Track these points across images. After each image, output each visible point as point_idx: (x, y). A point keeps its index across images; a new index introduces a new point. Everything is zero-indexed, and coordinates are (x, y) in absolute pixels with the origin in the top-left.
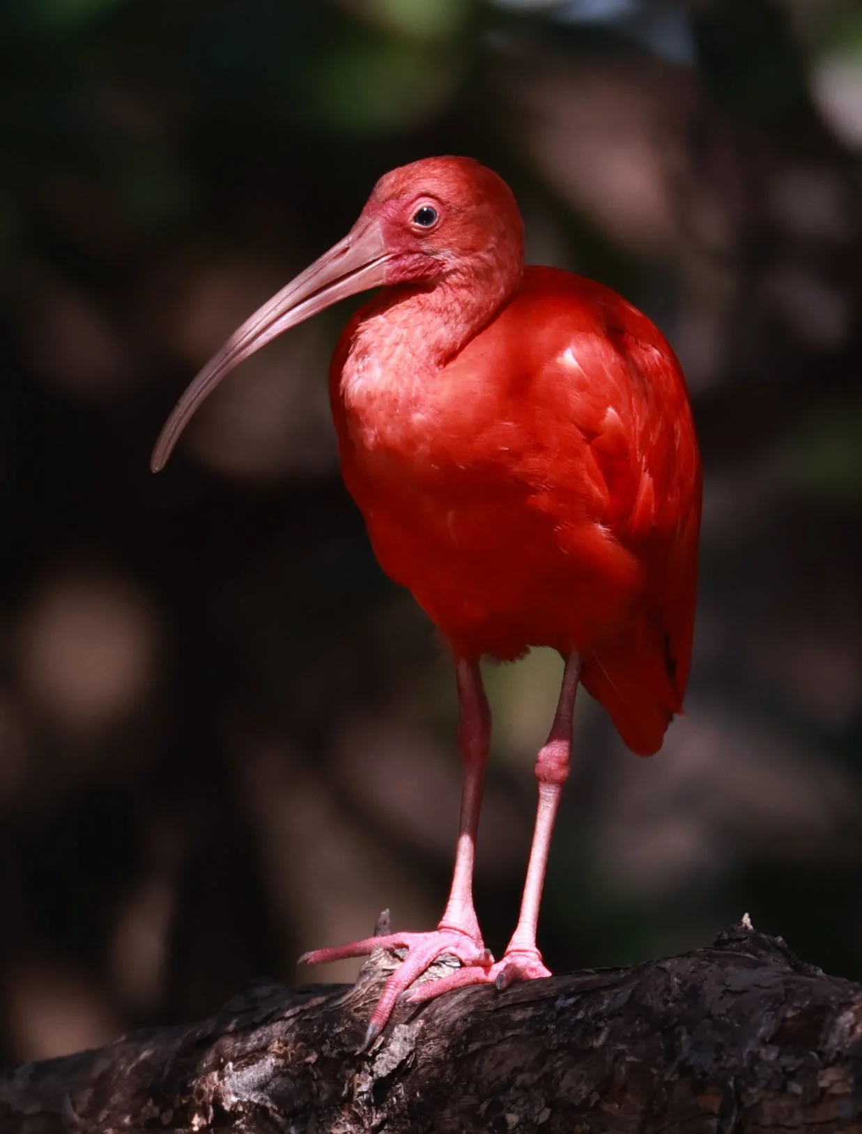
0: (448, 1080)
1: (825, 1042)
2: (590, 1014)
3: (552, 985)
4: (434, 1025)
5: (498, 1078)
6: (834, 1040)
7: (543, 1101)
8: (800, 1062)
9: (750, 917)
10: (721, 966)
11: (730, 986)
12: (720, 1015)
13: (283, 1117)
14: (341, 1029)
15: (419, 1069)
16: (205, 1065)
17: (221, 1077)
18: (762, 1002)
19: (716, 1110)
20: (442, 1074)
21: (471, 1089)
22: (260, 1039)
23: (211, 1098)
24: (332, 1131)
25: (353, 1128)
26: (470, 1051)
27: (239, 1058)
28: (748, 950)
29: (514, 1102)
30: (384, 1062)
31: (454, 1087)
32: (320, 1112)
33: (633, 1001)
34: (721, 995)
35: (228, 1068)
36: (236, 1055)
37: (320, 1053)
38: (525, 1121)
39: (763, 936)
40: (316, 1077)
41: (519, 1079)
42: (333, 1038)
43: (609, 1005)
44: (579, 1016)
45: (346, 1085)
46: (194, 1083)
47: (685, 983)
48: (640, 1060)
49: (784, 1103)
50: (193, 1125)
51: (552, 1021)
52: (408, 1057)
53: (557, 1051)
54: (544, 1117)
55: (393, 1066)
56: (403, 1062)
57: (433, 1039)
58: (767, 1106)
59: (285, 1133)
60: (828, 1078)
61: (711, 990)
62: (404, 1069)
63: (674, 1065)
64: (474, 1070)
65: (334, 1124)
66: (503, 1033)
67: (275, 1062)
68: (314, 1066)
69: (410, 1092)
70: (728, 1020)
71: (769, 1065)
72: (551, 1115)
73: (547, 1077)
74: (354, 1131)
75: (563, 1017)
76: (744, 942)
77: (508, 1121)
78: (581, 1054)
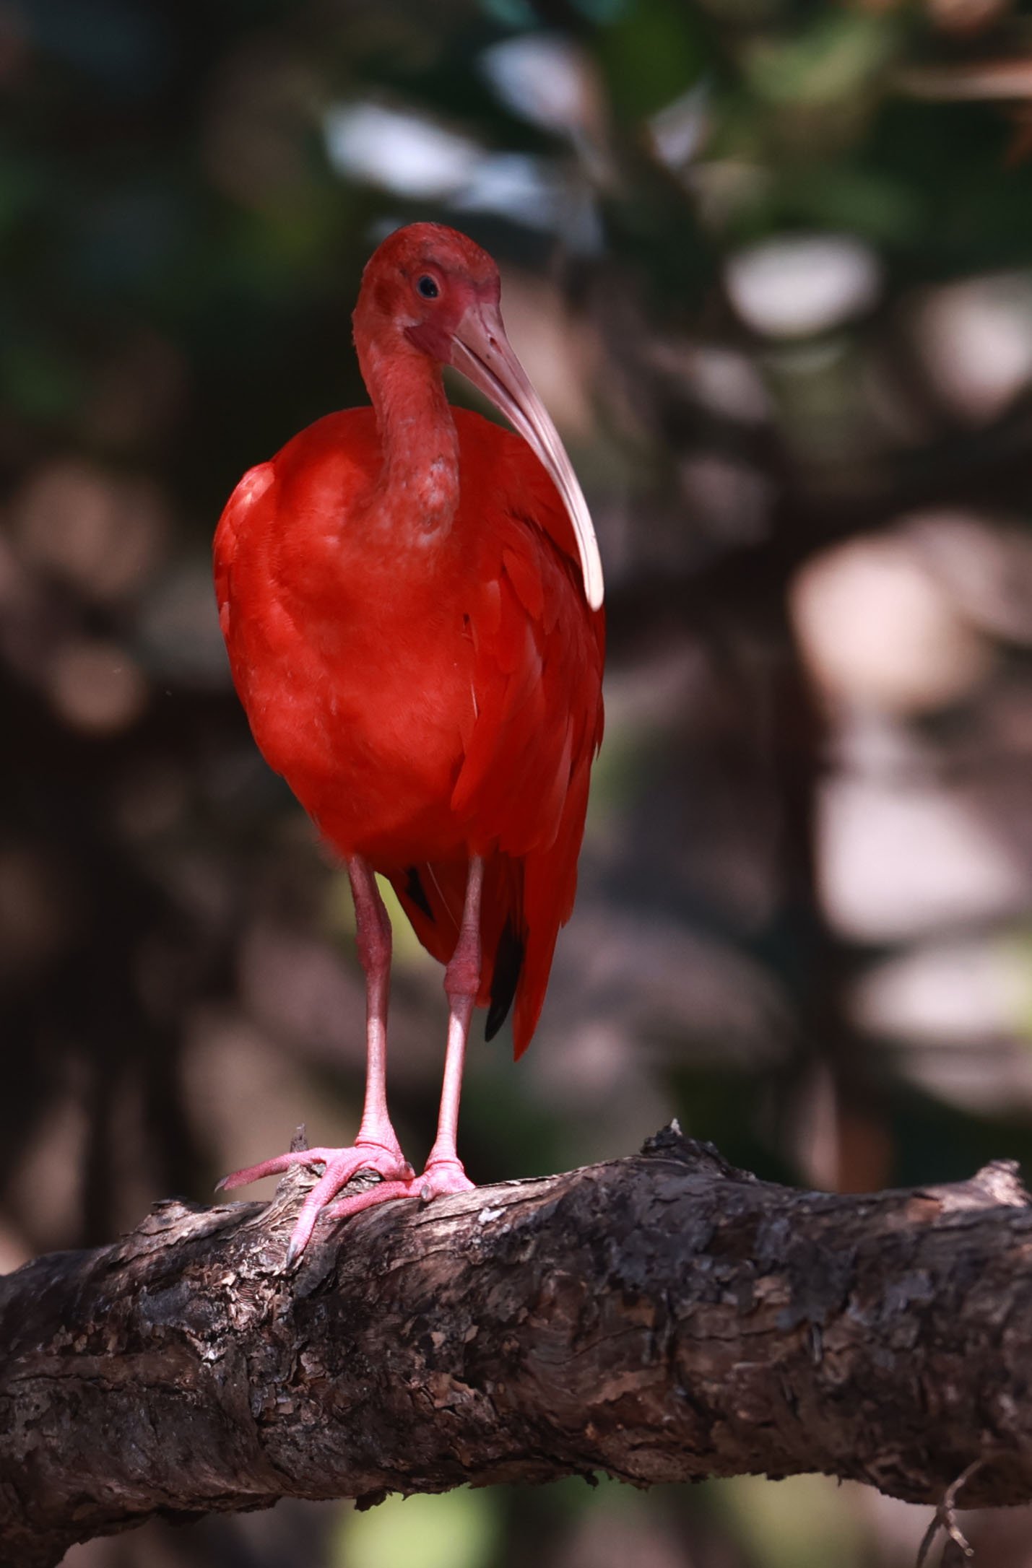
0: (371, 1299)
1: (760, 1250)
2: (515, 1227)
3: (475, 1198)
4: (354, 1242)
5: (423, 1295)
6: (769, 1249)
7: (470, 1318)
8: (735, 1271)
9: (679, 1123)
10: (650, 1174)
11: (659, 1194)
12: (651, 1225)
13: (201, 1341)
14: (259, 1249)
15: (341, 1288)
16: (118, 1289)
17: (135, 1301)
18: (694, 1210)
19: (649, 1322)
20: (365, 1292)
21: (395, 1307)
22: (175, 1261)
23: (126, 1324)
24: (252, 1354)
25: (274, 1351)
26: (392, 1268)
27: (153, 1281)
28: (677, 1157)
29: (439, 1320)
30: (305, 1281)
31: (377, 1306)
32: (239, 1335)
33: (560, 1213)
34: (651, 1204)
35: (143, 1291)
36: (151, 1279)
37: (237, 1275)
38: (452, 1339)
39: (693, 1142)
40: (234, 1299)
41: (445, 1296)
42: (249, 1258)
43: (535, 1218)
44: (505, 1230)
45: (266, 1307)
46: (108, 1307)
47: (613, 1193)
48: (568, 1274)
49: (720, 1315)
50: (109, 1352)
51: (477, 1235)
52: (328, 1276)
53: (481, 1267)
54: (471, 1334)
55: (313, 1287)
56: (324, 1281)
57: (354, 1257)
58: (702, 1318)
59: (204, 1358)
60: (765, 1288)
61: (640, 1199)
62: (325, 1289)
63: (606, 1277)
64: (398, 1289)
65: (254, 1347)
66: (426, 1249)
67: (191, 1285)
68: (231, 1287)
69: (332, 1312)
70: (659, 1230)
71: (703, 1275)
72: (479, 1332)
73: (472, 1293)
74: (276, 1354)
75: (488, 1231)
76: (673, 1149)
77: (434, 1340)
78: (508, 1269)
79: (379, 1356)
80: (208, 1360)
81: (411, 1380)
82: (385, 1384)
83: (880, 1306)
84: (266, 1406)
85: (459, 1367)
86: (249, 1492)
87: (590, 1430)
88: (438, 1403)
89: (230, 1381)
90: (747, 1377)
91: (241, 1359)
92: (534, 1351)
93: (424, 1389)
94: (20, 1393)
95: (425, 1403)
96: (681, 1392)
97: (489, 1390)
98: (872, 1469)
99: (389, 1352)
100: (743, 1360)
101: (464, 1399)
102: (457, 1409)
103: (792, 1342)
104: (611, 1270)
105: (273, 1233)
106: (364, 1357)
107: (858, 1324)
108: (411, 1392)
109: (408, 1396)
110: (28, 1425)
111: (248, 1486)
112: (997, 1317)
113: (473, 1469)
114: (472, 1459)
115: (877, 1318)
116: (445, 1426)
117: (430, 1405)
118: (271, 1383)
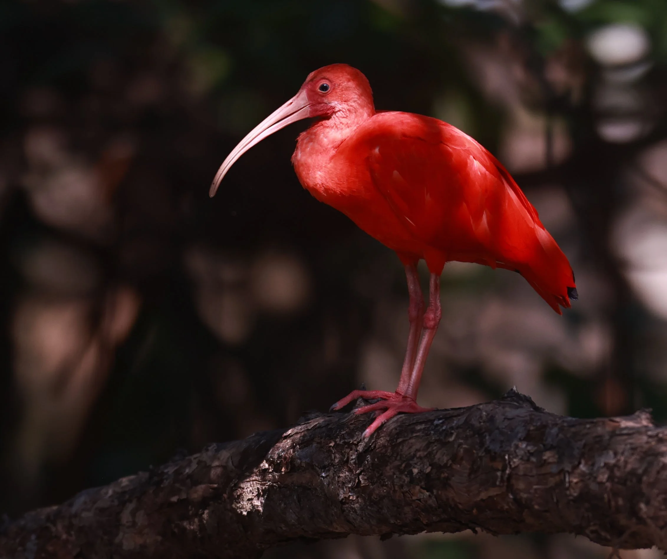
0: (389, 454)
1: (546, 440)
2: (448, 427)
3: (433, 415)
4: (383, 431)
5: (410, 453)
6: (549, 440)
7: (428, 463)
8: (536, 448)
10: (503, 408)
11: (507, 416)
12: (503, 428)
13: (319, 468)
14: (345, 432)
15: (377, 449)
16: (287, 446)
17: (294, 452)
18: (520, 423)
19: (500, 468)
20: (386, 451)
21: (398, 458)
22: (311, 436)
23: (290, 460)
24: (340, 475)
25: (349, 474)
26: (398, 442)
27: (302, 443)
28: (515, 401)
29: (416, 464)
30: (362, 446)
31: (391, 457)
32: (335, 467)
33: (466, 422)
35: (297, 447)
36: (300, 442)
37: (336, 442)
38: (421, 472)
40: (333, 452)
41: (418, 454)
42: (341, 436)
43: (456, 423)
44: (444, 428)
45: (346, 456)
46: (283, 454)
47: (488, 414)
48: (469, 447)
49: (529, 466)
50: (282, 472)
51: (432, 430)
52: (372, 444)
53: (433, 443)
54: (428, 470)
55: (366, 448)
56: (370, 446)
57: (383, 437)
58: (521, 467)
59: (320, 476)
60: (547, 456)
61: (499, 418)
62: (370, 449)
63: (483, 449)
64: (400, 450)
65: (341, 472)
66: (412, 435)
67: (317, 445)
68: (333, 447)
69: (373, 459)
70: (505, 430)
71: (523, 449)
72: (431, 470)
73: (430, 453)
74: (349, 475)
75: (437, 428)
76: (514, 398)
77: (413, 472)
78: (444, 444)
79: (391, 478)
80: (322, 477)
81: (403, 488)
82: (393, 489)
83: (593, 465)
84: (345, 496)
85: (423, 483)
86: (337, 531)
87: (475, 511)
88: (414, 498)
89: (331, 485)
90: (538, 492)
91: (335, 476)
92: (453, 478)
93: (409, 492)
94: (246, 487)
95: (409, 497)
96: (511, 497)
97: (435, 493)
98: (587, 532)
99: (395, 476)
100: (537, 484)
101: (425, 496)
102: (422, 500)
103: (557, 478)
104: (486, 446)
105: (350, 426)
106: (385, 478)
107: (583, 472)
108: (403, 493)
109: (402, 494)
110: (249, 500)
111: (337, 529)
112: (640, 471)
113: (427, 525)
114: (427, 521)
115: (592, 470)
116: (416, 507)
117: (410, 498)
118: (346, 487)
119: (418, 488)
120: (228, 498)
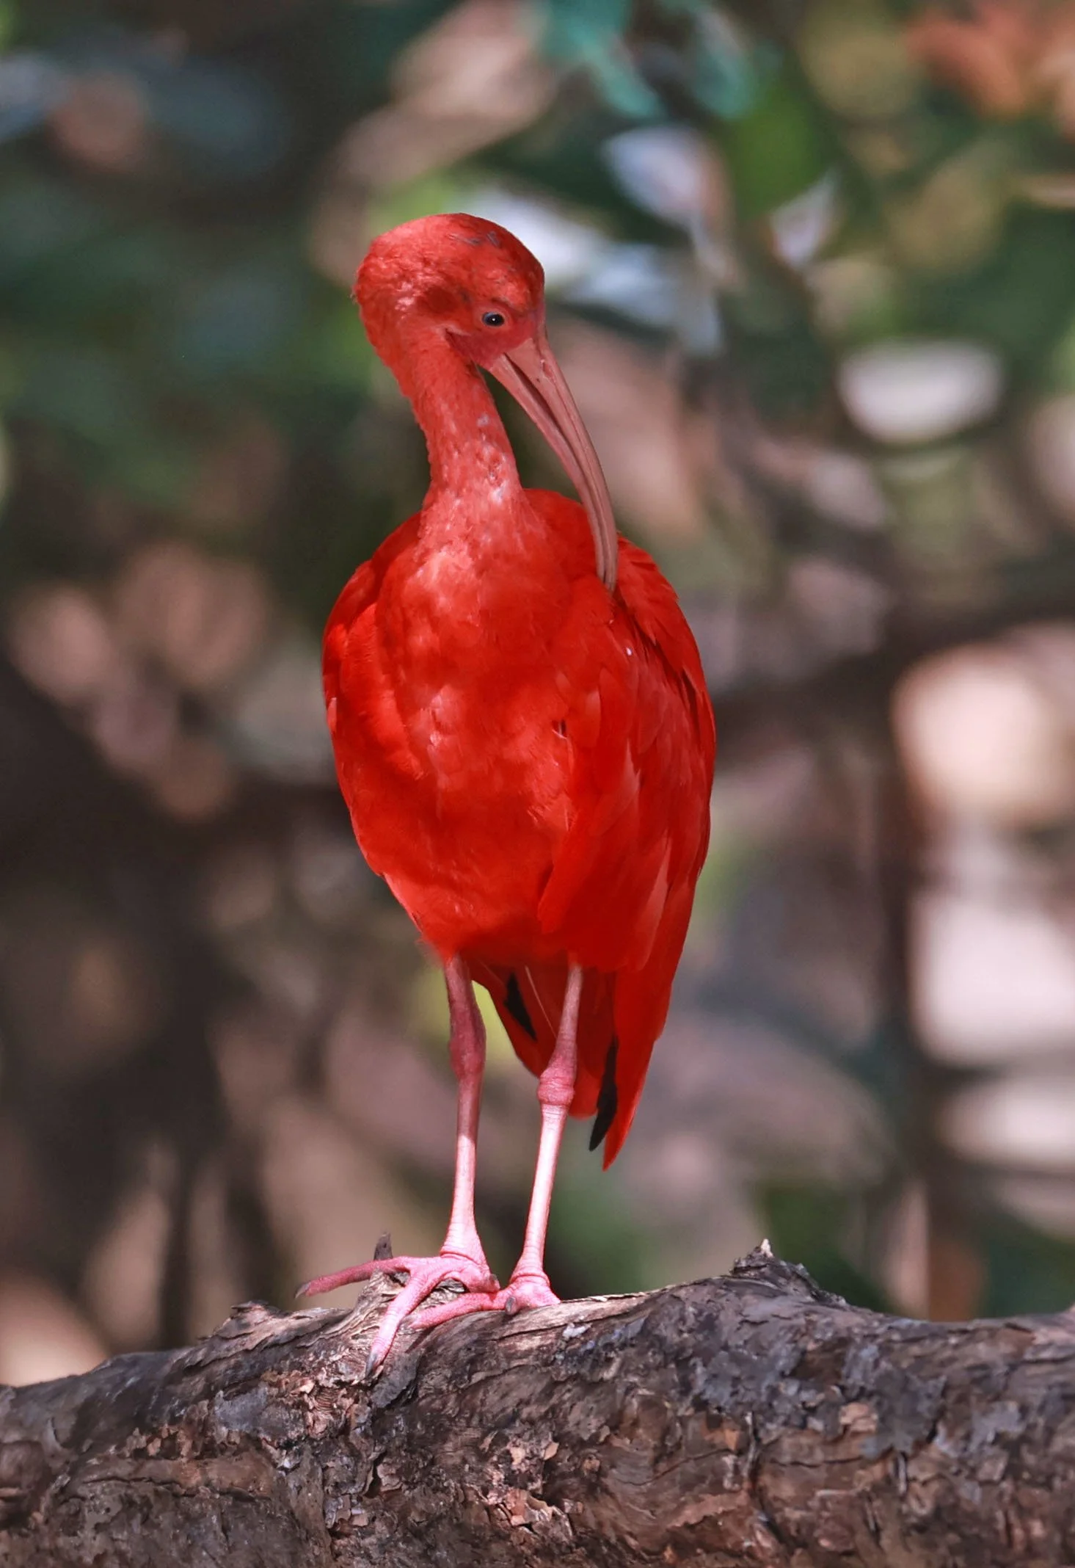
0: (451, 1412)
1: (848, 1377)
2: (600, 1344)
3: (560, 1313)
4: (436, 1354)
5: (503, 1410)
6: (856, 1377)
7: (550, 1434)
8: (821, 1396)
9: (770, 1243)
10: (739, 1295)
11: (746, 1316)
12: (738, 1347)
13: (276, 1449)
14: (339, 1357)
15: (420, 1400)
16: (194, 1393)
17: (210, 1406)
18: (782, 1333)
19: (732, 1447)
20: (444, 1404)
21: (475, 1421)
22: (252, 1367)
23: (200, 1429)
24: (327, 1464)
25: (349, 1460)
26: (474, 1381)
27: (230, 1386)
28: (767, 1279)
29: (519, 1436)
30: (383, 1392)
31: (457, 1420)
32: (315, 1444)
33: (645, 1332)
34: (739, 1326)
35: (219, 1396)
36: (227, 1383)
37: (317, 1382)
38: (531, 1456)
39: (783, 1263)
40: (311, 1407)
41: (525, 1412)
42: (330, 1366)
43: (621, 1335)
45: (343, 1416)
46: (183, 1411)
47: (700, 1313)
48: (652, 1394)
49: (805, 1440)
50: (182, 1457)
51: (561, 1351)
52: (408, 1387)
53: (564, 1383)
54: (549, 1452)
55: (393, 1397)
56: (403, 1392)
57: (435, 1368)
58: (787, 1443)
59: (279, 1466)
60: (853, 1414)
61: (727, 1320)
62: (404, 1400)
63: (690, 1398)
64: (479, 1403)
65: (330, 1457)
66: (509, 1363)
67: (269, 1391)
68: (309, 1395)
69: (410, 1424)
70: (745, 1352)
71: (789, 1400)
72: (559, 1450)
73: (554, 1410)
74: (352, 1465)
75: (572, 1347)
76: (763, 1270)
77: (513, 1456)
78: (590, 1386)
79: (456, 1471)
80: (283, 1468)
81: (488, 1496)
82: (461, 1499)
83: (967, 1437)
84: (341, 1517)
85: (538, 1485)
87: (668, 1553)
88: (516, 1520)
89: (304, 1491)
90: (829, 1505)
91: (317, 1468)
92: (614, 1471)
93: (502, 1505)
94: (91, 1495)
95: (502, 1520)
96: (763, 1518)
97: (567, 1509)
99: (467, 1467)
100: (826, 1487)
101: (542, 1518)
102: (534, 1527)
103: (877, 1471)
105: (353, 1342)
106: (441, 1470)
107: (944, 1455)
108: (488, 1509)
109: (485, 1513)
110: (98, 1528)
115: (965, 1449)
116: (521, 1544)
117: (507, 1522)
118: (346, 1494)
119: (524, 1496)
120: (47, 1522)
